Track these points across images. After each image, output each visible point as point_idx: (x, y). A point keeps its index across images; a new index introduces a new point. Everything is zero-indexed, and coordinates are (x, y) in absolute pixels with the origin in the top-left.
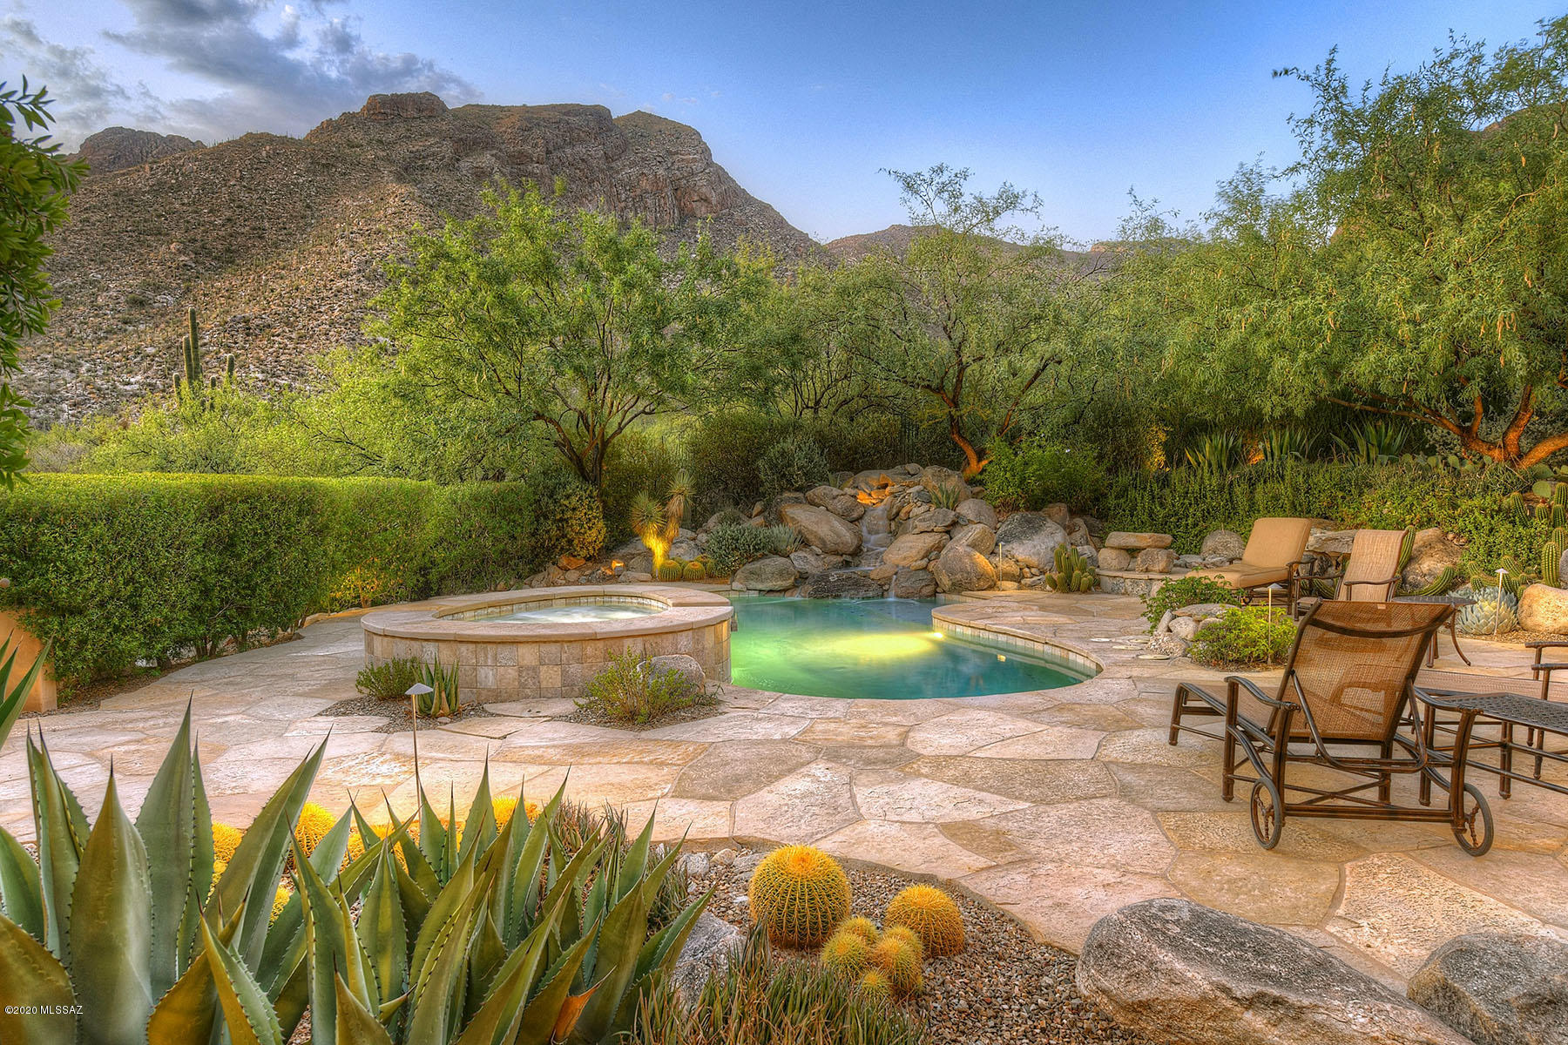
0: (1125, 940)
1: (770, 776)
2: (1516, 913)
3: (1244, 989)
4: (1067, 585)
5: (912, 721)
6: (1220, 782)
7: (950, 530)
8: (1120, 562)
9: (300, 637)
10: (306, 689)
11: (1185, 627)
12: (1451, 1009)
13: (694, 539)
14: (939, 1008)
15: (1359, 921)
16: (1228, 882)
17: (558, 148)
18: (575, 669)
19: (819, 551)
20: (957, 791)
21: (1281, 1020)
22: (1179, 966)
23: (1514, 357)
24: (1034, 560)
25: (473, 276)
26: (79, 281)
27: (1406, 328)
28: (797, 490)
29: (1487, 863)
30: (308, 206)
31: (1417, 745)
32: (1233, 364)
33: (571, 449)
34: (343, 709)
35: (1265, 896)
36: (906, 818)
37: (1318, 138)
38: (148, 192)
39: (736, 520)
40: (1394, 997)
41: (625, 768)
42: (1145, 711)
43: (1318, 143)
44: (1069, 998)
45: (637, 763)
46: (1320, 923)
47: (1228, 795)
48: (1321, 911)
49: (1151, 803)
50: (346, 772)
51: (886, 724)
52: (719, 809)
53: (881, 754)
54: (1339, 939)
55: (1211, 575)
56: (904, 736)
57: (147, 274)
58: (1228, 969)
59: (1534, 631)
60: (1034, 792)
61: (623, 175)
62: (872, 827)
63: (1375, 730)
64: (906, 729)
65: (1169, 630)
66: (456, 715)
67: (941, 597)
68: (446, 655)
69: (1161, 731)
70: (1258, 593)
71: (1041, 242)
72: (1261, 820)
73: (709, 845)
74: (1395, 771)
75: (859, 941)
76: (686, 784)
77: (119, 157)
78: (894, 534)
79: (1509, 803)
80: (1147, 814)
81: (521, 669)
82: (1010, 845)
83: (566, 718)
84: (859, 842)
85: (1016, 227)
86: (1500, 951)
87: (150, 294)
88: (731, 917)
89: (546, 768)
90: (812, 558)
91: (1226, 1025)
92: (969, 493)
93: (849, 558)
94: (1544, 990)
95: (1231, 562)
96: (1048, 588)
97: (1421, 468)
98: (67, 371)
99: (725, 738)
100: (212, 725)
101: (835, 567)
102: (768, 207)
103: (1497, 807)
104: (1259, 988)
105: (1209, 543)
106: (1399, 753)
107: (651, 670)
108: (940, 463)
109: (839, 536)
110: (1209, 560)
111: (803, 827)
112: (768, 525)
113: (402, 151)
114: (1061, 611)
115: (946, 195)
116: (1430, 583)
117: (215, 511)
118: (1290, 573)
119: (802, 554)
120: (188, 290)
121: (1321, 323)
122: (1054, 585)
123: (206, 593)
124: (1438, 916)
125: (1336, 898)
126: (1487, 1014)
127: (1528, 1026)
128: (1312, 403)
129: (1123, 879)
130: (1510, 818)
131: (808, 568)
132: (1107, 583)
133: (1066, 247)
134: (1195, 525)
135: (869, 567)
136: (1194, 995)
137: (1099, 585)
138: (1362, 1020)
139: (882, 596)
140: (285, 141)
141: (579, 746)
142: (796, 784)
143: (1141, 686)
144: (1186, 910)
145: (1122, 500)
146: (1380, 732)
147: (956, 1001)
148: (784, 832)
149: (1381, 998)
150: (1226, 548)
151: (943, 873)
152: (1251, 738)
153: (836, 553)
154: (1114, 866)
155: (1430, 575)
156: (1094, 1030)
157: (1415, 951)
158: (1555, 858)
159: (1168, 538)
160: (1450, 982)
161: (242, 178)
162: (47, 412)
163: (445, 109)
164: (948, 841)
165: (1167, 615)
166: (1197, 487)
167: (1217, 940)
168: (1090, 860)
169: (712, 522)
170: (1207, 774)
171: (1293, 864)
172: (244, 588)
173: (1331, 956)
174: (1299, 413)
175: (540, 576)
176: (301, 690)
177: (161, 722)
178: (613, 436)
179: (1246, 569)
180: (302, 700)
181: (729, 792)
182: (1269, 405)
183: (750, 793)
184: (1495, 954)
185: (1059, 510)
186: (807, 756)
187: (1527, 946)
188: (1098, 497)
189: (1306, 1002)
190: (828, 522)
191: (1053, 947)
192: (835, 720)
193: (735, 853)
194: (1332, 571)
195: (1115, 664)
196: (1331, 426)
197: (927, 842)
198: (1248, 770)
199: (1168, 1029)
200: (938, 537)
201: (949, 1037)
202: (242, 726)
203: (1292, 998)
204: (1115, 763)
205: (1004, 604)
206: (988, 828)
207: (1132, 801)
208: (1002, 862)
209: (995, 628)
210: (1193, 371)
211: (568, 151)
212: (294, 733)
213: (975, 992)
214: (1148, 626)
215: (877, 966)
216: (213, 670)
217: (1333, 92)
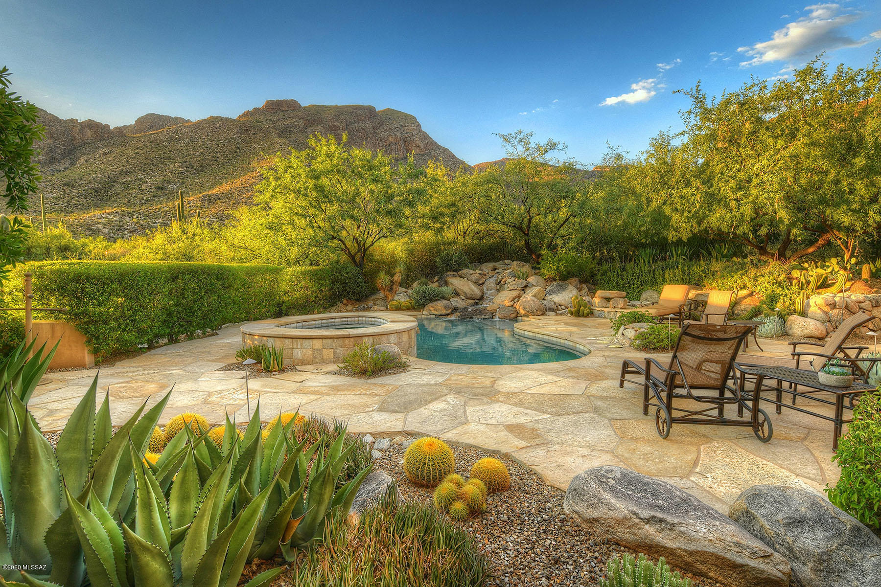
0: (587, 487)
1: (426, 401)
2: (783, 470)
3: (646, 514)
4: (578, 314)
5: (498, 375)
6: (642, 405)
7: (524, 289)
8: (602, 304)
9: (217, 334)
10: (214, 358)
11: (630, 333)
12: (750, 522)
13: (406, 292)
14: (493, 520)
15: (707, 475)
16: (643, 455)
17: (351, 124)
18: (340, 350)
19: (464, 298)
20: (516, 409)
21: (663, 530)
22: (613, 501)
23: (783, 215)
24: (563, 302)
25: (303, 176)
26: (133, 179)
27: (734, 202)
28: (454, 271)
29: (770, 445)
30: (238, 148)
31: (736, 390)
32: (654, 218)
33: (349, 252)
34: (229, 368)
35: (661, 462)
36: (489, 422)
37: (694, 120)
38: (166, 141)
39: (426, 284)
40: (721, 517)
41: (357, 397)
42: (609, 371)
43: (692, 123)
44: (559, 514)
45: (363, 394)
46: (687, 476)
47: (646, 412)
48: (688, 469)
49: (608, 415)
50: (222, 398)
51: (486, 377)
52: (399, 417)
53: (481, 391)
54: (696, 484)
55: (643, 310)
56: (494, 382)
57: (164, 176)
58: (638, 503)
59: (792, 336)
60: (553, 410)
61: (381, 135)
62: (472, 426)
63: (716, 383)
64: (495, 379)
65: (623, 334)
66: (281, 371)
67: (520, 318)
68: (278, 344)
69: (616, 381)
70: (666, 318)
71: (567, 164)
72: (661, 425)
73: (391, 435)
74: (726, 403)
75: (453, 486)
76: (385, 405)
77: (153, 126)
78: (498, 291)
79: (781, 416)
80: (606, 421)
81: (314, 350)
82: (538, 436)
83: (334, 373)
84: (465, 433)
85: (555, 158)
86: (775, 494)
87: (165, 185)
88: (397, 471)
89: (319, 396)
90: (460, 301)
91: (636, 531)
92: (533, 273)
93: (477, 301)
94: (797, 515)
95: (653, 304)
96: (569, 315)
97: (741, 264)
98: (128, 218)
99: (408, 383)
100: (165, 375)
101: (471, 305)
102: (447, 150)
103: (775, 418)
104: (653, 513)
105: (644, 296)
106: (728, 394)
107: (375, 351)
108: (521, 260)
109: (473, 291)
110: (644, 303)
111: (439, 426)
112: (440, 286)
113: (281, 124)
114: (574, 325)
115: (523, 143)
116: (745, 314)
117: (175, 278)
118: (680, 310)
119: (456, 299)
120: (183, 183)
121: (694, 200)
122: (572, 314)
123: (170, 314)
124: (745, 472)
125: (695, 463)
126: (768, 527)
127: (788, 534)
128: (690, 235)
129: (592, 453)
130: (781, 424)
131: (458, 305)
132: (596, 313)
133: (578, 167)
134: (638, 288)
135: (487, 305)
136: (620, 516)
137: (593, 313)
138: (704, 530)
139: (492, 318)
140: (227, 120)
141: (338, 386)
142: (439, 405)
143: (608, 360)
144: (619, 472)
145: (604, 277)
146: (719, 383)
147: (502, 516)
148: (429, 429)
149: (714, 518)
150: (652, 298)
151: (504, 449)
152: (656, 385)
153: (471, 298)
154: (588, 446)
155: (745, 310)
156: (570, 531)
157: (733, 490)
158: (802, 443)
159: (624, 294)
160: (749, 509)
161: (208, 135)
162: (118, 235)
163: (300, 106)
164: (508, 434)
165: (622, 328)
166: (638, 272)
167: (633, 488)
168: (577, 443)
169: (415, 284)
170: (636, 402)
171: (676, 446)
172: (189, 312)
173: (690, 495)
174: (685, 239)
175: (335, 308)
176: (211, 359)
177: (141, 373)
178: (369, 247)
179: (660, 307)
180: (210, 363)
181: (405, 408)
182: (672, 236)
183: (415, 409)
184: (772, 496)
185: (575, 280)
186: (446, 391)
187: (788, 492)
188: (593, 275)
189: (676, 521)
190: (468, 285)
191: (554, 487)
192: (461, 375)
193: (404, 439)
194: (700, 308)
195: (597, 349)
196: (700, 245)
197: (499, 434)
198: (654, 401)
199: (607, 532)
200: (518, 292)
201: (496, 535)
202: (179, 375)
203: (669, 519)
204: (593, 396)
205: (548, 322)
206: (529, 427)
207: (600, 415)
208: (533, 444)
209: (543, 332)
210: (636, 220)
211: (356, 125)
212: (203, 379)
213: (513, 511)
214: (614, 332)
215: (462, 499)
216: (174, 349)
217: (699, 100)
